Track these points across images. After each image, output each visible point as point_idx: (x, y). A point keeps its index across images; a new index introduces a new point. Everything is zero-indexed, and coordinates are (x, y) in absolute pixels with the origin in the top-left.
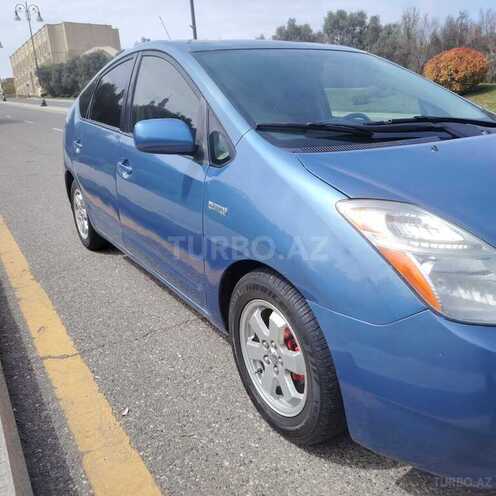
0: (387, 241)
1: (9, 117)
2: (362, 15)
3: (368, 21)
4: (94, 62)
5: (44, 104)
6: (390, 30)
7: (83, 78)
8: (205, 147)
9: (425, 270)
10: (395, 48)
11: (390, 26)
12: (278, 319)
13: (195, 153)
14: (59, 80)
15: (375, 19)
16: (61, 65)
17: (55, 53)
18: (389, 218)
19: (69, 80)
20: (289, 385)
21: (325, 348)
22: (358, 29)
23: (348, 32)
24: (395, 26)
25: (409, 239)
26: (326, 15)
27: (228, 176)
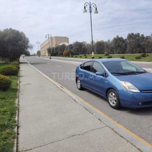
0: (124, 85)
1: (43, 62)
2: (138, 34)
3: (140, 35)
4: (63, 47)
5: (50, 58)
6: (147, 38)
7: (59, 51)
8: (104, 75)
9: (127, 87)
10: (149, 43)
11: (147, 37)
12: (113, 94)
13: (103, 75)
14: (53, 52)
15: (142, 35)
16: (54, 48)
17: (52, 44)
18: (125, 83)
19: (56, 52)
20: (114, 102)
21: (119, 98)
22: (137, 38)
23: (134, 39)
24: (149, 36)
25: (127, 85)
26: (128, 34)
27: (108, 78)
